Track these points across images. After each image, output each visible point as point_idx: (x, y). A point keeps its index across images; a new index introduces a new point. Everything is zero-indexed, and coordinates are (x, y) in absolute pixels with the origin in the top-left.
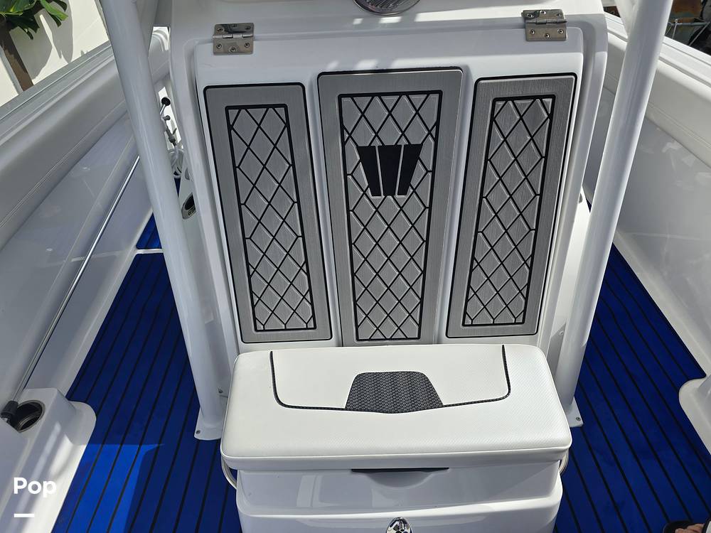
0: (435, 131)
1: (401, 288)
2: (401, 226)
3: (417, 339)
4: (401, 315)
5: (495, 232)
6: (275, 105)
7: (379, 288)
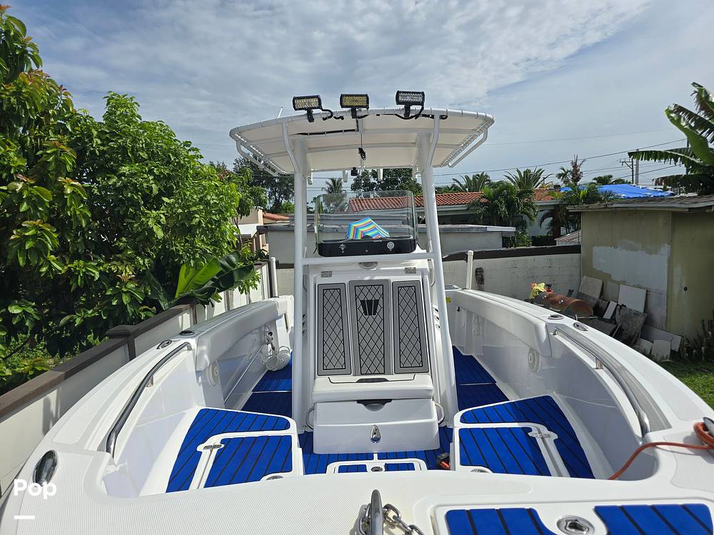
0: (382, 296)
1: (376, 350)
2: (375, 326)
3: (384, 374)
4: (376, 362)
5: (405, 329)
6: (338, 289)
7: (368, 350)
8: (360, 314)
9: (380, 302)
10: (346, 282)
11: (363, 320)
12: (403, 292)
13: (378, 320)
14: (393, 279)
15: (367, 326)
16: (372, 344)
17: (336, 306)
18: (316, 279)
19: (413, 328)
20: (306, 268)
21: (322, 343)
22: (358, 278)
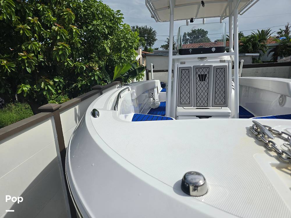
0: (209, 72)
1: (204, 96)
2: (204, 86)
3: (207, 107)
4: (204, 102)
5: (218, 87)
6: (188, 69)
7: (200, 96)
8: (197, 81)
9: (207, 76)
10: (192, 66)
11: (199, 83)
12: (218, 71)
13: (206, 83)
14: (214, 65)
15: (201, 86)
16: (202, 94)
17: (187, 77)
18: (178, 65)
19: (222, 87)
20: (174, 60)
21: (180, 93)
22: (198, 64)
